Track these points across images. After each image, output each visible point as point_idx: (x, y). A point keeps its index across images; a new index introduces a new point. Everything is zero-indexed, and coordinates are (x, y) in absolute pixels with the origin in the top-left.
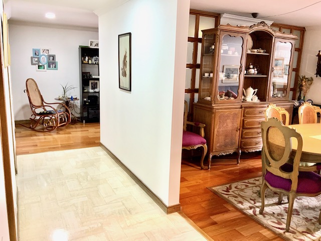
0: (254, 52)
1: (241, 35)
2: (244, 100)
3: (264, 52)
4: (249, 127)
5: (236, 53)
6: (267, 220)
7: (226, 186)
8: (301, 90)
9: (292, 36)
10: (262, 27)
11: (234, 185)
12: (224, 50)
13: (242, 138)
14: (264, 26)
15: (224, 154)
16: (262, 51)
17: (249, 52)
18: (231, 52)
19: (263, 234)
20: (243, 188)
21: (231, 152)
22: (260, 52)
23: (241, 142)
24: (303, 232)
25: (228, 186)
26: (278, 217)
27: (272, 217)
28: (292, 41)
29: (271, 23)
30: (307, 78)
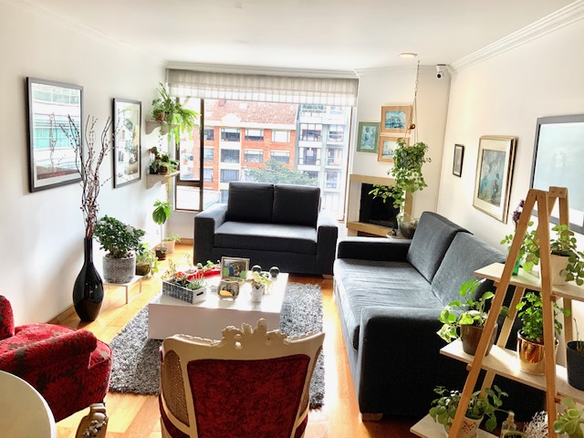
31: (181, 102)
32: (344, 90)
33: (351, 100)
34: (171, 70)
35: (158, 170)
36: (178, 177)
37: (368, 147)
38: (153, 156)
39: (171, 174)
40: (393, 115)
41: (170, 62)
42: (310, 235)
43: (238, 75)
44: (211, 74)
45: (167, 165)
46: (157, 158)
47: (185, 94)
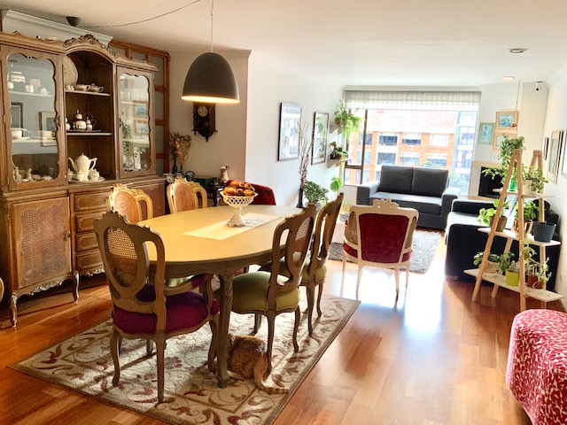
0: (82, 90)
1: (50, 56)
2: (73, 179)
3: (100, 91)
4: (87, 228)
5: (44, 90)
6: (127, 393)
7: (49, 350)
8: (175, 156)
9: (145, 65)
10: (89, 44)
11: (65, 345)
12: (15, 83)
13: (77, 251)
14: (92, 43)
15: (44, 289)
16: (97, 88)
17: (71, 89)
18: (32, 87)
19: (120, 422)
20: (83, 345)
21: (60, 280)
22: (93, 91)
23: (76, 258)
24: (186, 394)
25: (53, 349)
26: (147, 381)
27: (136, 385)
28: (148, 74)
29: (109, 39)
30: (182, 137)
31: (353, 112)
32: (471, 99)
33: (476, 107)
34: (347, 91)
35: (335, 157)
36: (346, 163)
37: (486, 141)
38: (333, 148)
39: (343, 159)
40: (504, 117)
41: (347, 86)
42: (438, 201)
43: (393, 92)
44: (374, 92)
45: (341, 153)
46: (335, 149)
47: (356, 107)
